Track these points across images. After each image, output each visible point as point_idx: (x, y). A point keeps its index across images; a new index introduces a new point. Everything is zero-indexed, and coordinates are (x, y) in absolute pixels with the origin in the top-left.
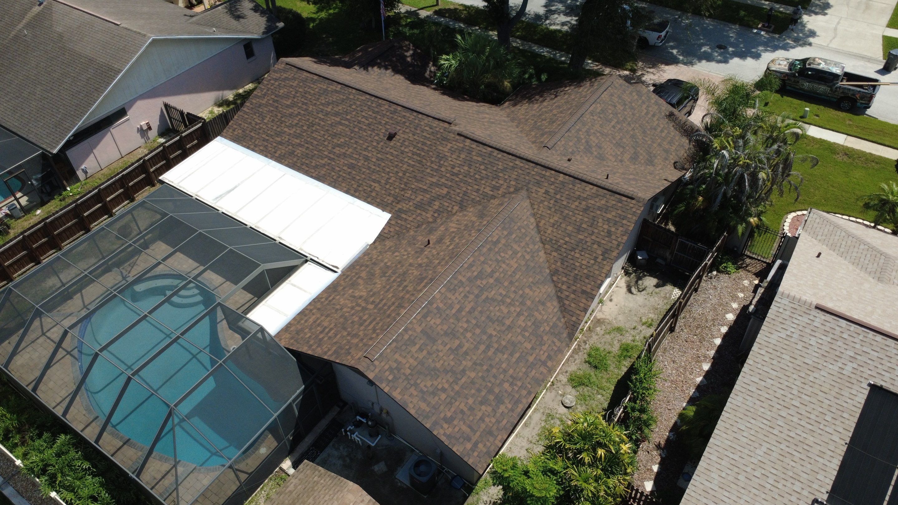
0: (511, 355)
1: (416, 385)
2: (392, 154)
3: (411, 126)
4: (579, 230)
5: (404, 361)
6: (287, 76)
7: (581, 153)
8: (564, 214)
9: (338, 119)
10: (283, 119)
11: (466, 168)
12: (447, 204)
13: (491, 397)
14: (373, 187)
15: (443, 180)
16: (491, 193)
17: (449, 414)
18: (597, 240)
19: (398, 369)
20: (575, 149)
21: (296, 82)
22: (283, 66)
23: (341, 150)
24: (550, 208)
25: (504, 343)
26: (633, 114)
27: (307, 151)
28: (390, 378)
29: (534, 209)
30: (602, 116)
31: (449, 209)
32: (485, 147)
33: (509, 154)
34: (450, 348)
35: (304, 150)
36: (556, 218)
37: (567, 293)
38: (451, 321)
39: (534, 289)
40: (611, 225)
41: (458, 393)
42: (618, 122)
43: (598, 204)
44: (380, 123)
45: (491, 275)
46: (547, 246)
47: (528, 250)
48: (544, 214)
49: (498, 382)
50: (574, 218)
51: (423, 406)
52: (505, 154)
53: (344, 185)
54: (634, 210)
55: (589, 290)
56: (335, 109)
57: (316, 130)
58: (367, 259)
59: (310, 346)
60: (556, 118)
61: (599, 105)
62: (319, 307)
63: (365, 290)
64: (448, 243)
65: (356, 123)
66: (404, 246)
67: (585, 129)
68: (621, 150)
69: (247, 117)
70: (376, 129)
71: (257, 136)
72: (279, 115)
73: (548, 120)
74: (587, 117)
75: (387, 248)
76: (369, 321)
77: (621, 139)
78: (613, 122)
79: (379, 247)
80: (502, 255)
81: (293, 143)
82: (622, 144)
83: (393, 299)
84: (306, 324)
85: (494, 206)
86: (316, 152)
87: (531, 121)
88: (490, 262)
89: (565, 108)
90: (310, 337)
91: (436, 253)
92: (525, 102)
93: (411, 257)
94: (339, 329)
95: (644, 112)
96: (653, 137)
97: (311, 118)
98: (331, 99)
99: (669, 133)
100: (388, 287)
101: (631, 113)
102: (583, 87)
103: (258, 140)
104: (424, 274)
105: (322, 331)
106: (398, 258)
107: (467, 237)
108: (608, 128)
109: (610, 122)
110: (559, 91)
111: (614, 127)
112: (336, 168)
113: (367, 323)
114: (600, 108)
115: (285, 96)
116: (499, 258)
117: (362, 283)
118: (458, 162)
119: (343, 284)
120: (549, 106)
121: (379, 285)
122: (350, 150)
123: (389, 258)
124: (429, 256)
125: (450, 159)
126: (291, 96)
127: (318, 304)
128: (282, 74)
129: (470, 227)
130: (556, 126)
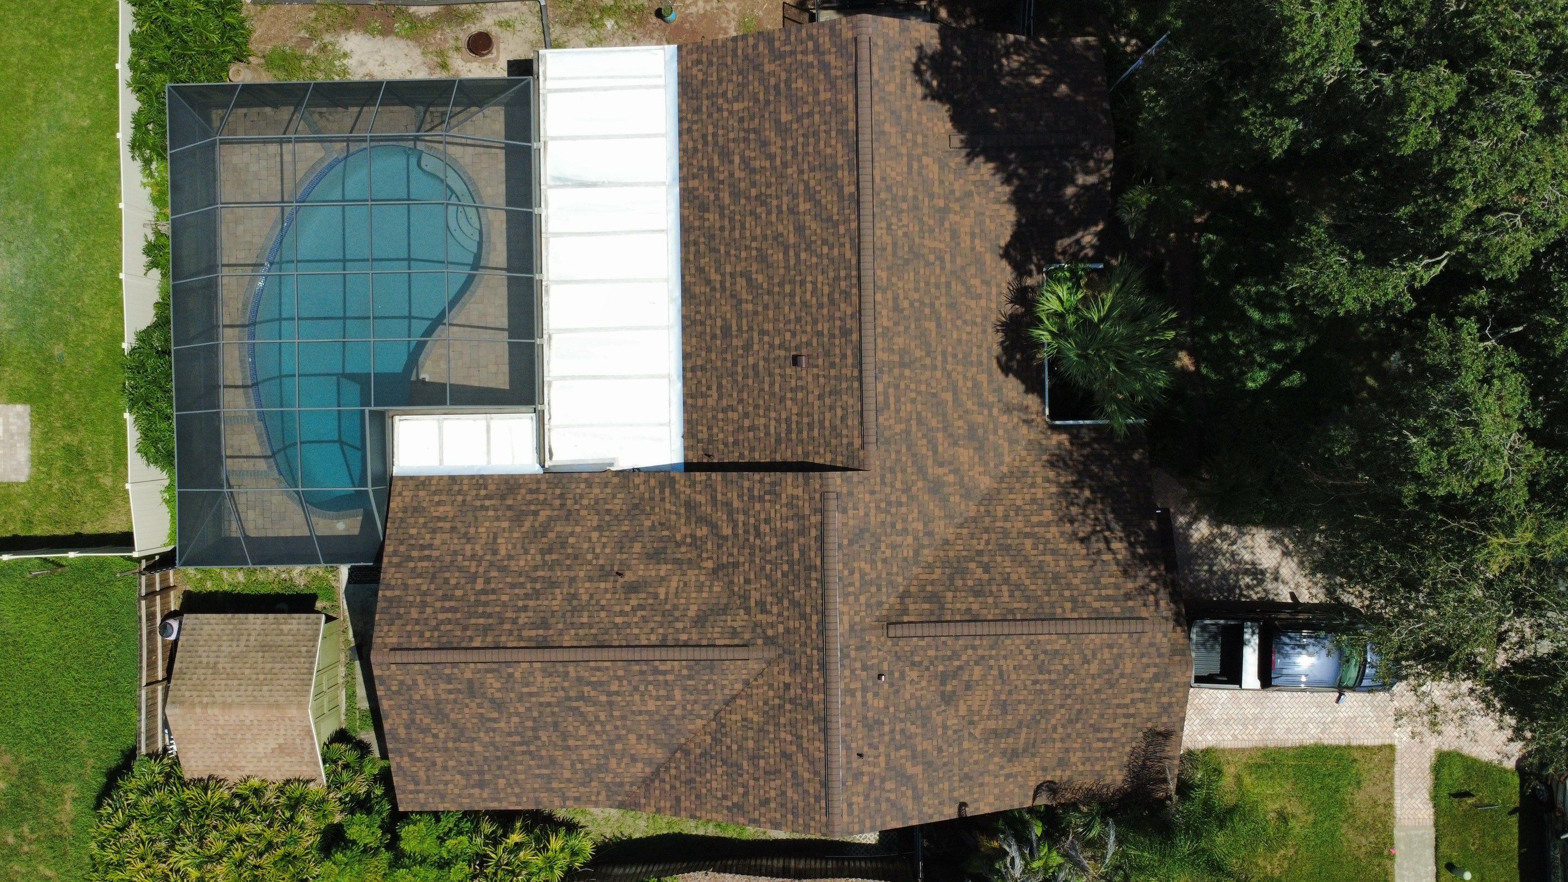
0: (539, 767)
1: (413, 712)
2: (772, 384)
3: (833, 382)
4: (754, 758)
5: (422, 686)
6: (833, 63)
7: (927, 674)
8: (766, 727)
9: (792, 240)
10: (752, 136)
11: (774, 543)
12: (709, 546)
13: (476, 777)
14: (709, 393)
15: (741, 518)
16: (753, 604)
17: (419, 755)
18: (751, 789)
19: (409, 689)
20: (926, 663)
21: (828, 95)
22: (850, 35)
23: (744, 291)
24: (766, 703)
25: (543, 753)
26: (1098, 691)
27: (717, 232)
28: (394, 688)
29: (756, 680)
30: (1042, 657)
31: (705, 555)
32: (819, 553)
33: (823, 596)
34: (482, 715)
35: (717, 226)
36: (756, 718)
37: (667, 779)
38: (512, 695)
39: (643, 741)
40: (779, 799)
41: (446, 750)
42: (1052, 682)
43: (800, 769)
44: (815, 322)
45: (609, 694)
46: (713, 724)
47: (689, 707)
48: (754, 697)
49: (498, 772)
50: (766, 743)
51: (402, 732)
52: (820, 592)
53: (694, 340)
54: (812, 823)
55: (683, 805)
56: (808, 217)
57: (757, 217)
58: (578, 491)
59: (395, 553)
60: (994, 588)
61: (1064, 641)
62: (469, 498)
63: (510, 546)
64: (628, 608)
65: (798, 278)
66: (615, 534)
67: (987, 653)
68: (996, 712)
69: (729, 62)
70: (803, 322)
71: (705, 117)
72: (757, 121)
73: (986, 577)
74: (1017, 642)
75: (608, 507)
76: (453, 604)
77: (1020, 702)
78: (1047, 677)
79: (609, 490)
80: (650, 687)
81: (721, 195)
82: (1009, 708)
83: (498, 609)
84: (432, 509)
85: (729, 623)
86: (722, 249)
87: (983, 542)
88: (625, 683)
89: (1033, 587)
90: (411, 537)
91: (603, 602)
92: (1062, 480)
93: (589, 567)
94: (431, 570)
95: (1122, 701)
96: (1074, 736)
97: (773, 188)
98: (823, 193)
99: (1110, 750)
100: (522, 580)
101: (1097, 687)
102: (1121, 580)
103: (700, 125)
104: (553, 621)
105: (423, 548)
106: (586, 546)
107: (645, 630)
108: (1023, 677)
109: (1041, 673)
110: (1107, 534)
111: (1035, 682)
112: (713, 308)
113: (447, 604)
114: (1057, 647)
115: (794, 99)
116: (642, 688)
117: (524, 529)
118: (778, 524)
119: (519, 497)
120: (1041, 547)
121: (522, 563)
122: (750, 307)
123: (585, 529)
124: (596, 597)
125: (778, 507)
126: (799, 110)
127: (474, 492)
128: (834, 50)
129: (670, 619)
130: (964, 607)
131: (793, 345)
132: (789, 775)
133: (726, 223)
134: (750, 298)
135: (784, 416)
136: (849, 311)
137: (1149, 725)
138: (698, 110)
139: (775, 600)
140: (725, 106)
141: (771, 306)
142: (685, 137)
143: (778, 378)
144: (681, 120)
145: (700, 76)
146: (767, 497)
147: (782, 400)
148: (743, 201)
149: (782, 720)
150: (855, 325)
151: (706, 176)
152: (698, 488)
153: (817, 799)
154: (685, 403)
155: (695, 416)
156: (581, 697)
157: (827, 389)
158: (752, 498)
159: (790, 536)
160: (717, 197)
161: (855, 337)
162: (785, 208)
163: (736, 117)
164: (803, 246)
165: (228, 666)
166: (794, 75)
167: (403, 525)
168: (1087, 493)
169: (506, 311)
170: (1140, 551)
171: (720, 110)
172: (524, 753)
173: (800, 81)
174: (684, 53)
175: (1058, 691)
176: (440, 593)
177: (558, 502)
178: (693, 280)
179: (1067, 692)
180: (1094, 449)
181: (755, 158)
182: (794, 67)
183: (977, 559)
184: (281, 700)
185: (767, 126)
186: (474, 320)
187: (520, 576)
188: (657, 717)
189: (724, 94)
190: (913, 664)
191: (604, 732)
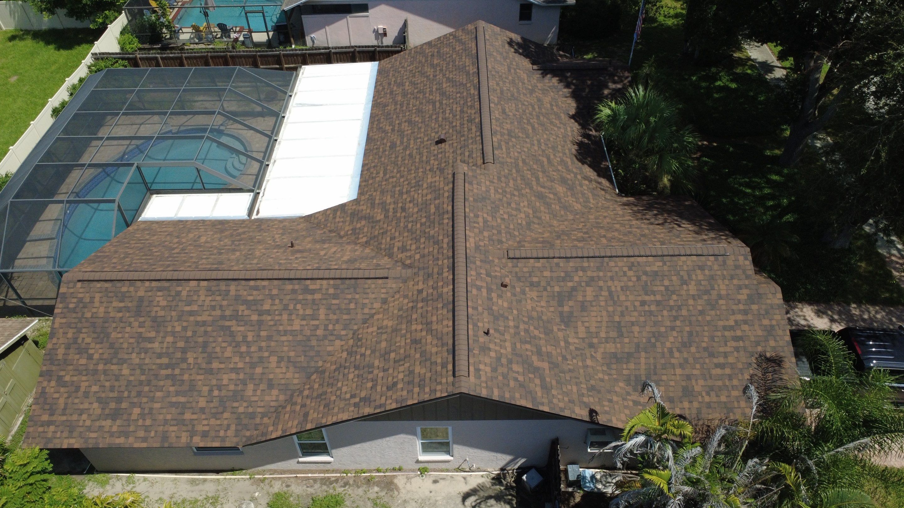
1: (79, 331)
2: (421, 157)
3: (462, 143)
4: (385, 354)
6: (463, 38)
7: (545, 293)
8: (399, 327)
9: (438, 99)
10: (417, 74)
12: (365, 230)
13: (113, 405)
14: (378, 175)
15: (392, 206)
18: (379, 380)
19: (85, 306)
20: (543, 284)
21: (461, 47)
22: (473, 27)
23: (406, 127)
24: (400, 310)
27: (392, 112)
28: (71, 306)
29: (393, 297)
30: (644, 278)
31: (361, 236)
32: (450, 203)
34: (140, 334)
35: (393, 109)
36: (390, 324)
37: (299, 401)
40: (406, 379)
43: (428, 347)
44: (452, 123)
46: (351, 342)
47: (330, 327)
48: (391, 309)
52: (450, 224)
53: (371, 157)
54: (439, 387)
56: (448, 88)
57: (417, 98)
58: (272, 224)
60: (594, 239)
61: (660, 264)
63: (209, 239)
64: (292, 258)
65: (441, 111)
66: (294, 235)
67: (595, 274)
68: (613, 334)
70: (444, 126)
71: (391, 77)
72: (420, 68)
74: (620, 264)
77: (633, 324)
78: (652, 297)
80: (299, 306)
81: (396, 98)
82: (624, 330)
83: (184, 259)
84: (158, 229)
86: (395, 116)
87: (581, 226)
88: (277, 301)
89: (626, 238)
91: (273, 256)
92: (635, 209)
93: (268, 245)
95: (727, 323)
96: (691, 360)
97: (428, 86)
98: (458, 77)
99: (730, 377)
101: (700, 308)
103: (387, 80)
104: (228, 262)
106: (269, 239)
108: (631, 298)
109: (646, 294)
111: (643, 303)
112: (385, 140)
114: (655, 269)
115: (442, 55)
116: (291, 307)
119: (227, 226)
120: (627, 227)
122: (410, 132)
123: (271, 234)
124: (268, 254)
126: (445, 57)
128: (463, 34)
129: (326, 261)
133: (398, 106)
134: (410, 128)
136: (473, 111)
137: (760, 349)
138: (387, 76)
139: (414, 242)
140: (403, 70)
142: (378, 87)
143: (425, 154)
144: (377, 83)
145: (389, 67)
147: (428, 162)
148: (409, 96)
150: (477, 115)
151: (388, 95)
154: (360, 186)
156: (235, 316)
159: (428, 202)
160: (394, 100)
161: (477, 120)
162: (434, 90)
163: (408, 71)
164: (445, 99)
166: (442, 49)
167: (132, 234)
171: (399, 72)
172: (167, 377)
173: (445, 49)
175: (665, 313)
177: (255, 227)
178: (374, 134)
179: (674, 313)
181: (418, 80)
182: (442, 46)
183: (578, 230)
185: (426, 68)
188: (300, 338)
189: (403, 67)
190: (532, 284)
191: (248, 353)
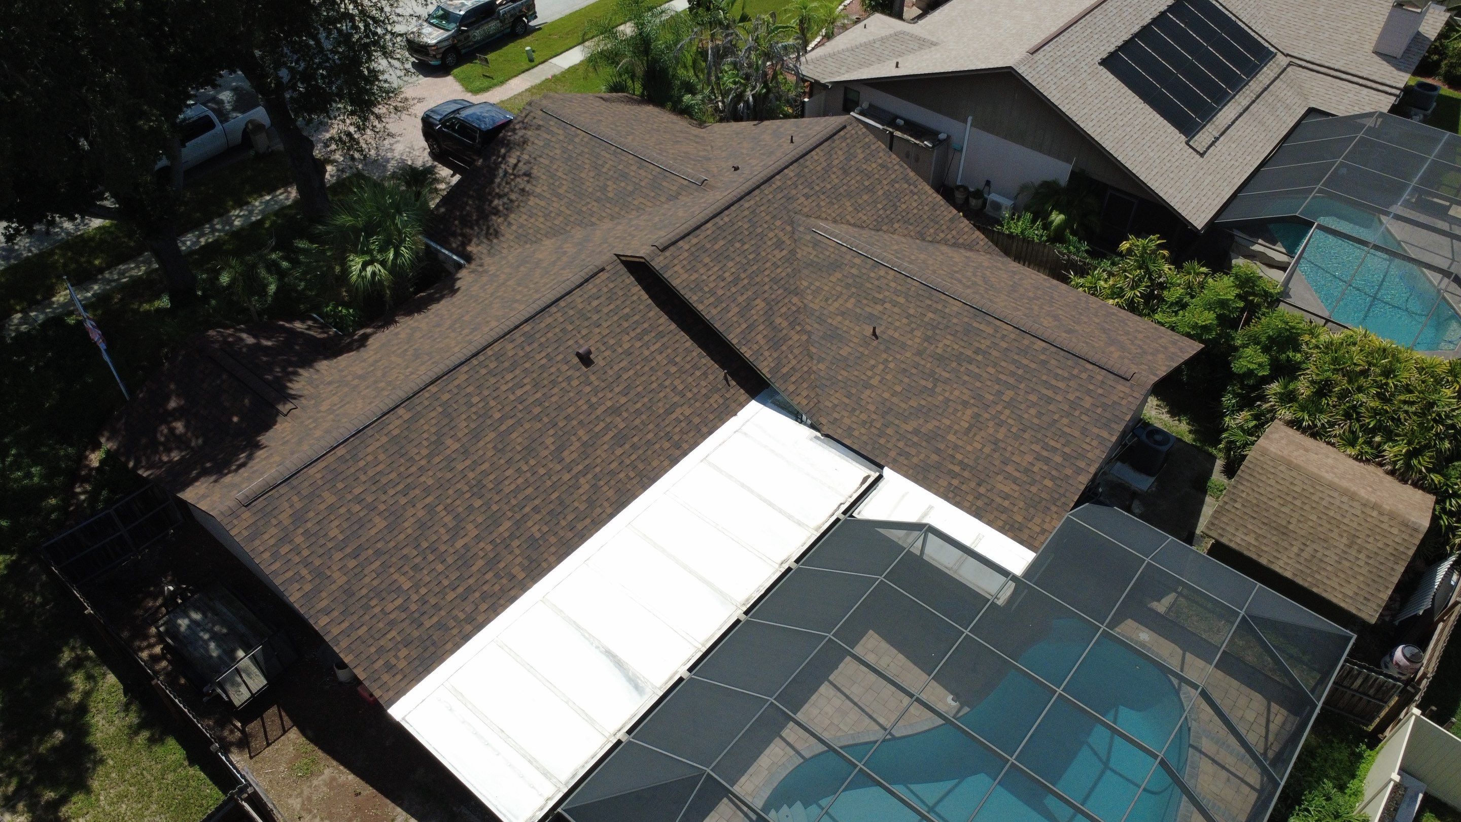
1: (1140, 354)
2: (624, 369)
3: (577, 323)
4: (870, 190)
6: (289, 512)
8: (845, 194)
9: (492, 435)
10: (425, 545)
11: (731, 264)
12: (784, 310)
14: (682, 418)
15: (740, 299)
16: (784, 252)
18: (888, 180)
21: (326, 495)
22: (246, 515)
23: (573, 448)
24: (832, 203)
27: (544, 512)
31: (794, 309)
32: (703, 228)
33: (727, 208)
35: (538, 517)
36: (848, 204)
37: (950, 236)
39: (950, 256)
40: (873, 160)
43: (841, 159)
44: (543, 368)
46: (884, 228)
48: (837, 212)
50: (853, 188)
52: (727, 212)
53: (653, 463)
54: (860, 133)
55: (950, 215)
56: (460, 435)
57: (499, 483)
58: (863, 431)
59: (1079, 471)
60: (611, 173)
62: (973, 485)
63: (959, 414)
64: (887, 305)
65: (520, 407)
66: (856, 373)
69: (365, 628)
70: (553, 377)
71: (443, 613)
72: (405, 551)
73: (609, 183)
75: (847, 401)
76: (1045, 391)
79: (836, 415)
81: (506, 535)
82: (674, 140)
83: (1003, 364)
84: (1016, 495)
85: (815, 253)
86: (554, 496)
87: (589, 206)
89: (586, 161)
90: (1053, 478)
91: (905, 321)
92: (500, 220)
93: (898, 356)
94: (1049, 434)
97: (458, 486)
98: (425, 436)
100: (966, 378)
102: (532, 139)
103: (455, 612)
104: (958, 328)
105: (1047, 461)
106: (889, 377)
107: (886, 281)
110: (510, 171)
112: (614, 465)
113: (1049, 393)
115: (356, 527)
117: (937, 424)
118: (716, 269)
119: (922, 457)
120: (557, 184)
121: (956, 393)
122: (581, 433)
123: (880, 392)
124: (908, 329)
125: (705, 277)
126: (362, 514)
127: (964, 487)
128: (274, 522)
129: (858, 280)
130: (641, 172)
131: (578, 374)
132: (852, 163)
133: (527, 509)
134: (574, 438)
135: (638, 344)
136: (510, 346)
138: (441, 626)
139: (765, 238)
140: (415, 597)
141: (564, 414)
142: (480, 619)
143: (616, 368)
144: (467, 638)
145: (403, 652)
146: (706, 289)
147: (628, 353)
148: (495, 508)
149: (829, 186)
150: (517, 334)
151: (502, 565)
152: (755, 347)
153: (844, 138)
154: (710, 432)
155: (711, 417)
157: (586, 323)
158: (719, 300)
159: (714, 255)
160: (512, 536)
161: (526, 328)
162: (468, 462)
163: (418, 577)
164: (489, 422)
165: (1334, 535)
166: (330, 545)
167: (1057, 496)
168: (496, 202)
169: (814, 697)
170: (503, 151)
171: (423, 601)
173: (331, 534)
174: (391, 693)
176: (1051, 407)
177: (889, 431)
178: (606, 504)
180: (461, 229)
181: (445, 525)
182: (321, 551)
183: (603, 197)
184: (1282, 468)
185: (402, 536)
186: (854, 714)
187: (965, 382)
189: (403, 608)
191: (976, 271)
